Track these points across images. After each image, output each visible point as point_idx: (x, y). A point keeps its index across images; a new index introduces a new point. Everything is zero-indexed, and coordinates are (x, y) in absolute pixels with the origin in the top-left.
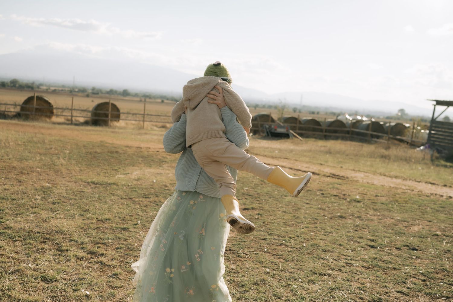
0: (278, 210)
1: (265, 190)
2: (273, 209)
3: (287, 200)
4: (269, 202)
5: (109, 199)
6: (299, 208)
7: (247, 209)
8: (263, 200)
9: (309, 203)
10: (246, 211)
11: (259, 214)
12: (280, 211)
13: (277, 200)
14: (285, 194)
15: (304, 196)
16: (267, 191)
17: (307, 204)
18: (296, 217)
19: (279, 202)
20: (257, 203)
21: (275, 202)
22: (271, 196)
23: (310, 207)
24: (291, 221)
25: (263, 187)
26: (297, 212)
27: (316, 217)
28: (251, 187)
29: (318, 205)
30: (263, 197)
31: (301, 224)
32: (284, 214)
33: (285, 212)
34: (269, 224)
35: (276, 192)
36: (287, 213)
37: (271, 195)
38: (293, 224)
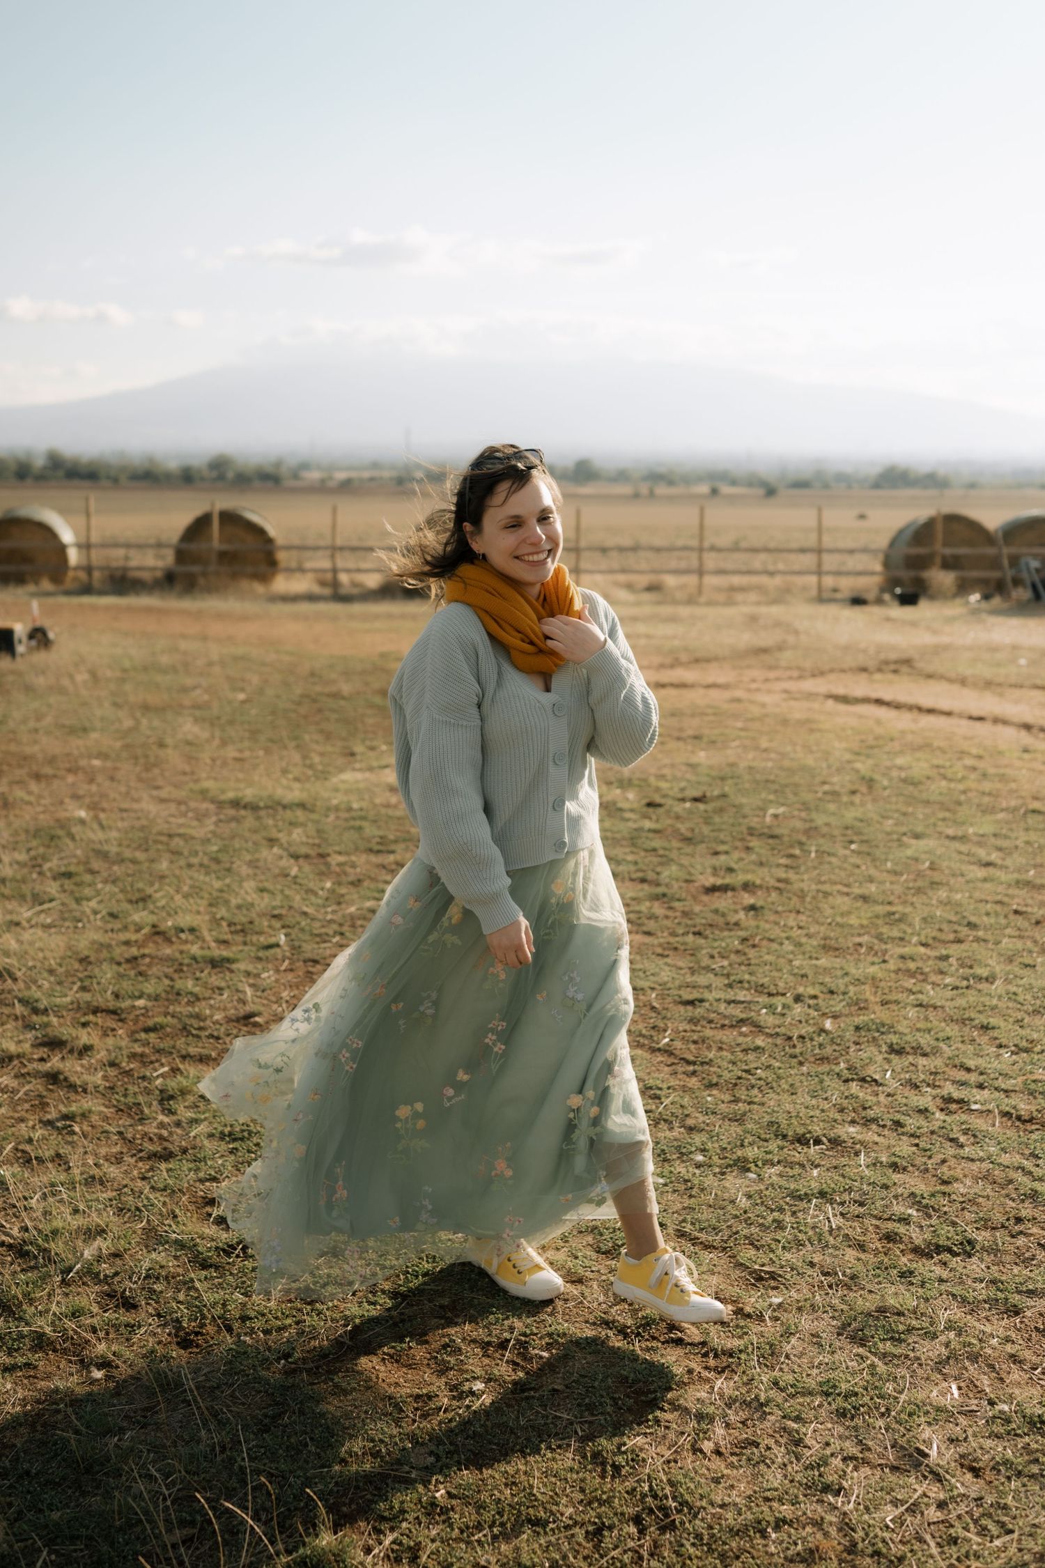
0: (845, 890)
1: (850, 815)
2: (827, 887)
3: (909, 852)
4: (834, 860)
5: (248, 857)
6: (932, 883)
7: (724, 889)
8: (813, 855)
9: (999, 862)
10: (717, 894)
11: (752, 908)
12: (847, 894)
13: (869, 854)
14: (919, 829)
15: (995, 835)
16: (856, 819)
17: (988, 864)
18: (897, 916)
19: (874, 860)
20: (778, 865)
21: (855, 860)
22: (855, 838)
23: (985, 880)
24: (859, 935)
25: (852, 803)
26: (915, 899)
27: (973, 919)
28: (804, 804)
29: (1028, 871)
30: (821, 841)
31: (889, 946)
32: (859, 904)
33: (865, 898)
34: (765, 943)
35: (890, 822)
36: (876, 902)
37: (859, 833)
38: (860, 945)
